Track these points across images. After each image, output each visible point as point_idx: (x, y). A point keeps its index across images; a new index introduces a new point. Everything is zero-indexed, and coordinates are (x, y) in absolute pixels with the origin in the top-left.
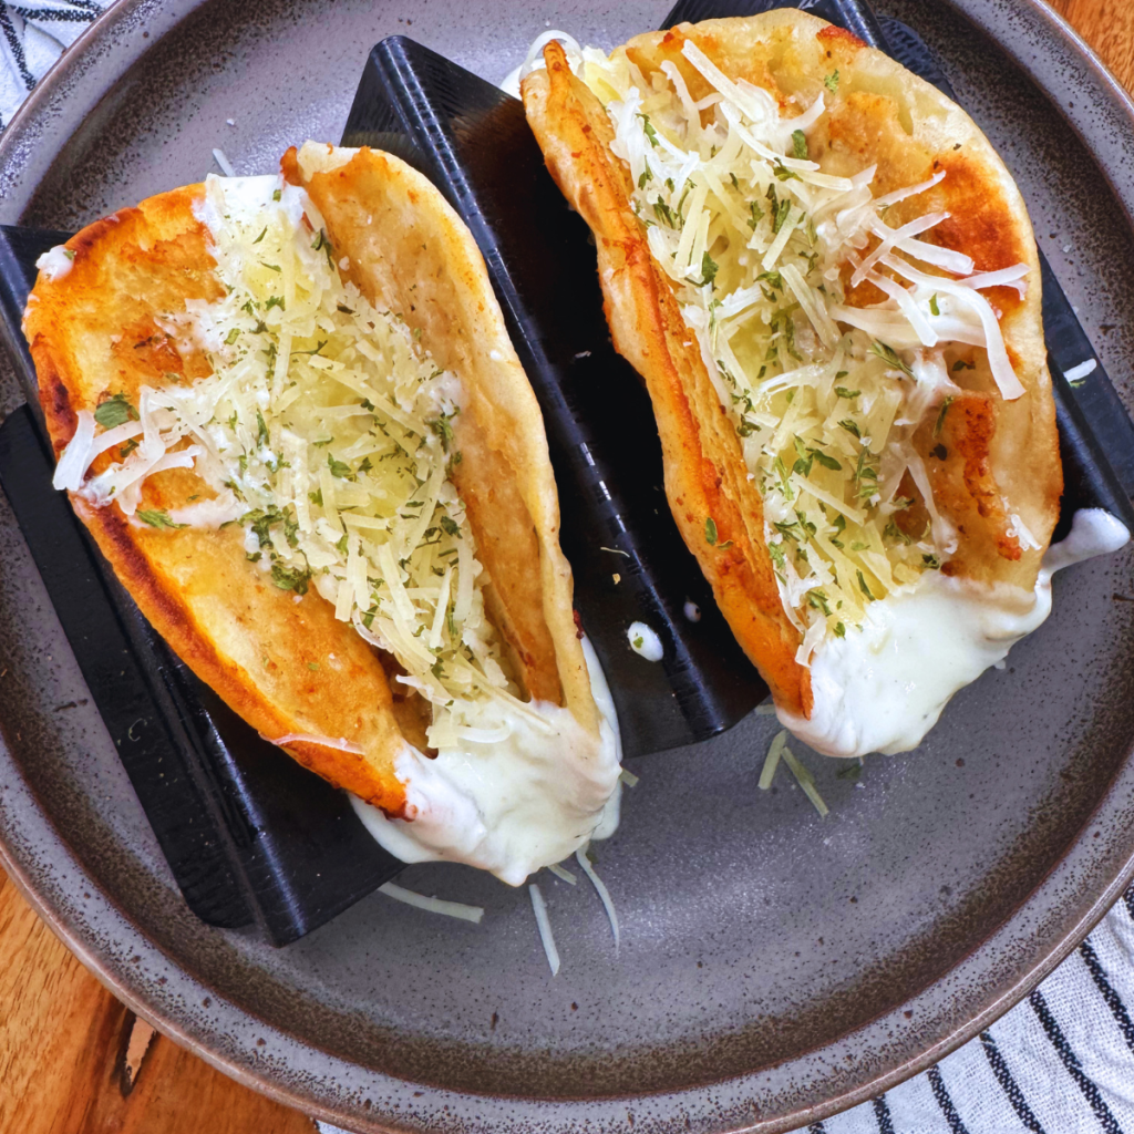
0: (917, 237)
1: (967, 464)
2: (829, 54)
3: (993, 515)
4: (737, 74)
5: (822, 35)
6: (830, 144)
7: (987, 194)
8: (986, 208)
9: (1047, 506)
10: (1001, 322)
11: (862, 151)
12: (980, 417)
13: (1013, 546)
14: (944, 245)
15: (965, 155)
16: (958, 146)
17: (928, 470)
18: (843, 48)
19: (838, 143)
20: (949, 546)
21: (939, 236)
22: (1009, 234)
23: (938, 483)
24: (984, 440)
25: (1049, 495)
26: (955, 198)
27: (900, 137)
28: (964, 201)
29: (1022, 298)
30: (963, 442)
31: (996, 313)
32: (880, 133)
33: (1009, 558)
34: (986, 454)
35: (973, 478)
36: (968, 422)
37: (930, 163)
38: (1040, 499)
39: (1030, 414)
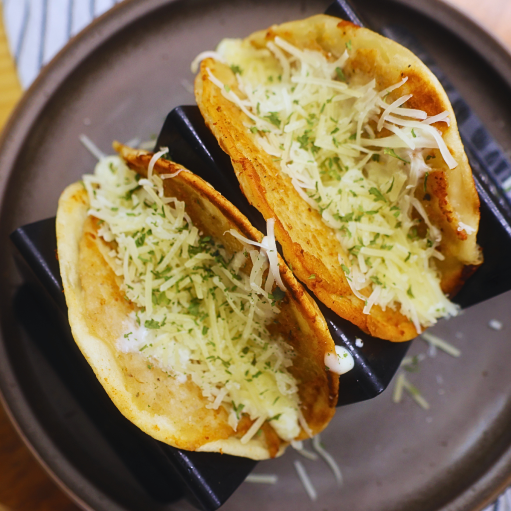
0: (401, 106)
1: (439, 201)
2: (344, 33)
3: (454, 221)
4: (304, 46)
5: (339, 25)
6: (354, 71)
7: (425, 84)
8: (426, 90)
9: (474, 212)
10: (442, 136)
11: (369, 72)
12: (441, 179)
13: (464, 234)
14: (413, 108)
15: (413, 69)
16: (409, 66)
17: (424, 206)
18: (350, 30)
19: (357, 71)
20: (437, 238)
21: (409, 104)
22: (438, 100)
23: (429, 211)
24: (444, 188)
25: (475, 208)
26: (413, 87)
27: (384, 64)
28: (417, 88)
29: (449, 125)
30: (436, 191)
31: (439, 133)
32: (375, 64)
33: (463, 239)
34: (446, 194)
35: (443, 206)
36: (437, 182)
37: (399, 74)
38: (471, 209)
39: (461, 173)
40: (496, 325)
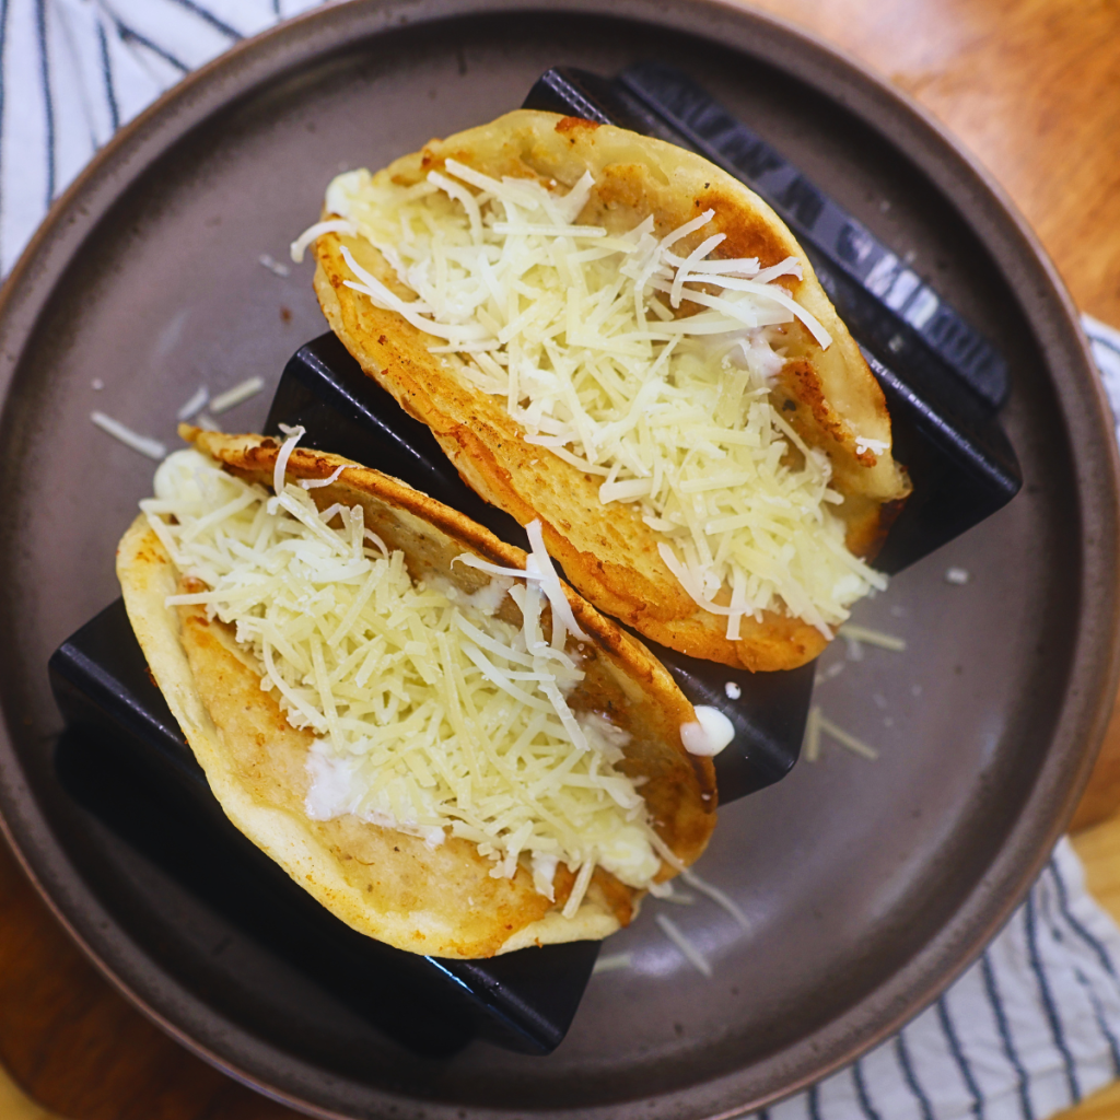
0: (707, 258)
1: (813, 410)
2: (573, 141)
3: (846, 439)
4: (499, 173)
5: (559, 127)
6: (606, 207)
7: (743, 213)
8: (747, 222)
9: (879, 416)
10: (794, 298)
11: (635, 206)
12: (806, 374)
13: (869, 457)
14: (729, 258)
15: (715, 190)
16: (707, 185)
17: (787, 419)
18: (581, 133)
19: (613, 206)
20: (825, 470)
21: (721, 252)
22: (772, 237)
23: (796, 427)
24: (816, 389)
25: (877, 405)
26: (722, 222)
27: (660, 189)
28: (729, 223)
29: (801, 279)
30: (803, 395)
31: (787, 295)
32: (644, 191)
33: (869, 466)
34: (823, 398)
35: (822, 418)
36: (801, 381)
37: (692, 203)
38: (872, 411)
39: (841, 353)
40: (958, 576)
